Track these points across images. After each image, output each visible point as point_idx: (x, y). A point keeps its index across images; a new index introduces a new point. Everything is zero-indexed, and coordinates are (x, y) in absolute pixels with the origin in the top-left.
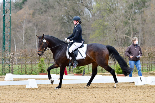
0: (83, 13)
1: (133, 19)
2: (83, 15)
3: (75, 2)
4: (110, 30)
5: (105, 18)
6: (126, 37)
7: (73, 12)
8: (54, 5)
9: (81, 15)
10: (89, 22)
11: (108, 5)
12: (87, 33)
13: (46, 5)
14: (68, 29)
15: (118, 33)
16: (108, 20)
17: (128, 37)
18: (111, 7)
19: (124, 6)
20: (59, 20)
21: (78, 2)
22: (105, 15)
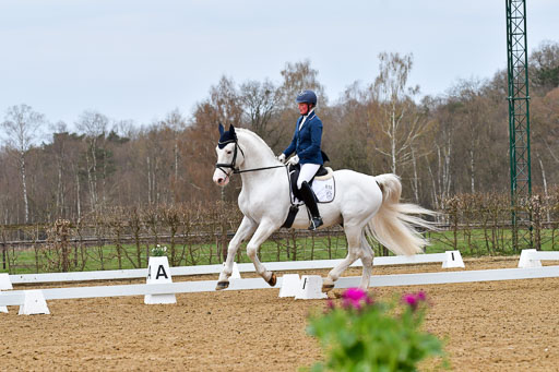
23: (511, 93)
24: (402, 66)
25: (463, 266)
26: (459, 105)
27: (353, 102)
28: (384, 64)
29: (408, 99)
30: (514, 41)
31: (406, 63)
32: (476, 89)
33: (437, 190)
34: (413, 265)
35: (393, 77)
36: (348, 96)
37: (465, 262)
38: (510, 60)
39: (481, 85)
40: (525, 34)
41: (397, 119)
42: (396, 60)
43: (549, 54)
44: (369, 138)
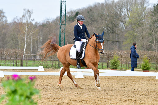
0: (119, 26)
1: (156, 31)
2: (119, 27)
3: (113, 17)
4: (138, 39)
5: (134, 30)
6: (150, 44)
7: (111, 25)
8: (98, 19)
9: (117, 27)
10: (123, 32)
11: (137, 21)
12: (121, 40)
13: (92, 19)
14: (107, 37)
15: (144, 41)
16: (137, 31)
17: (151, 45)
18: (139, 22)
19: (149, 21)
20: (101, 30)
21: (115, 18)
22: (135, 28)
23: (61, 22)
24: (30, 13)
25: (44, 71)
26: (45, 25)
27: (15, 22)
28: (25, 12)
29: (31, 22)
30: (62, 8)
31: (31, 12)
32: (50, 21)
33: (38, 49)
34: (29, 70)
35: (27, 16)
36: (14, 20)
37: (45, 70)
38: (61, 13)
39: (52, 20)
40: (66, 6)
41: (27, 28)
42: (28, 11)
43: (72, 12)
44: (19, 33)
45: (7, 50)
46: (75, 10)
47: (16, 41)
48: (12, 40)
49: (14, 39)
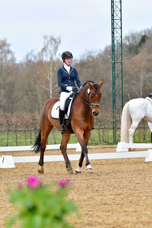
23: (113, 59)
24: (56, 42)
26: (86, 63)
27: (30, 61)
28: (46, 41)
31: (58, 41)
32: (95, 55)
35: (51, 48)
36: (28, 58)
38: (113, 41)
39: (97, 53)
40: (121, 28)
41: (53, 70)
42: (52, 39)
43: (134, 37)
44: (38, 80)
45: (18, 117)
46: (139, 32)
47: (32, 95)
48: (26, 96)
49: (29, 93)
